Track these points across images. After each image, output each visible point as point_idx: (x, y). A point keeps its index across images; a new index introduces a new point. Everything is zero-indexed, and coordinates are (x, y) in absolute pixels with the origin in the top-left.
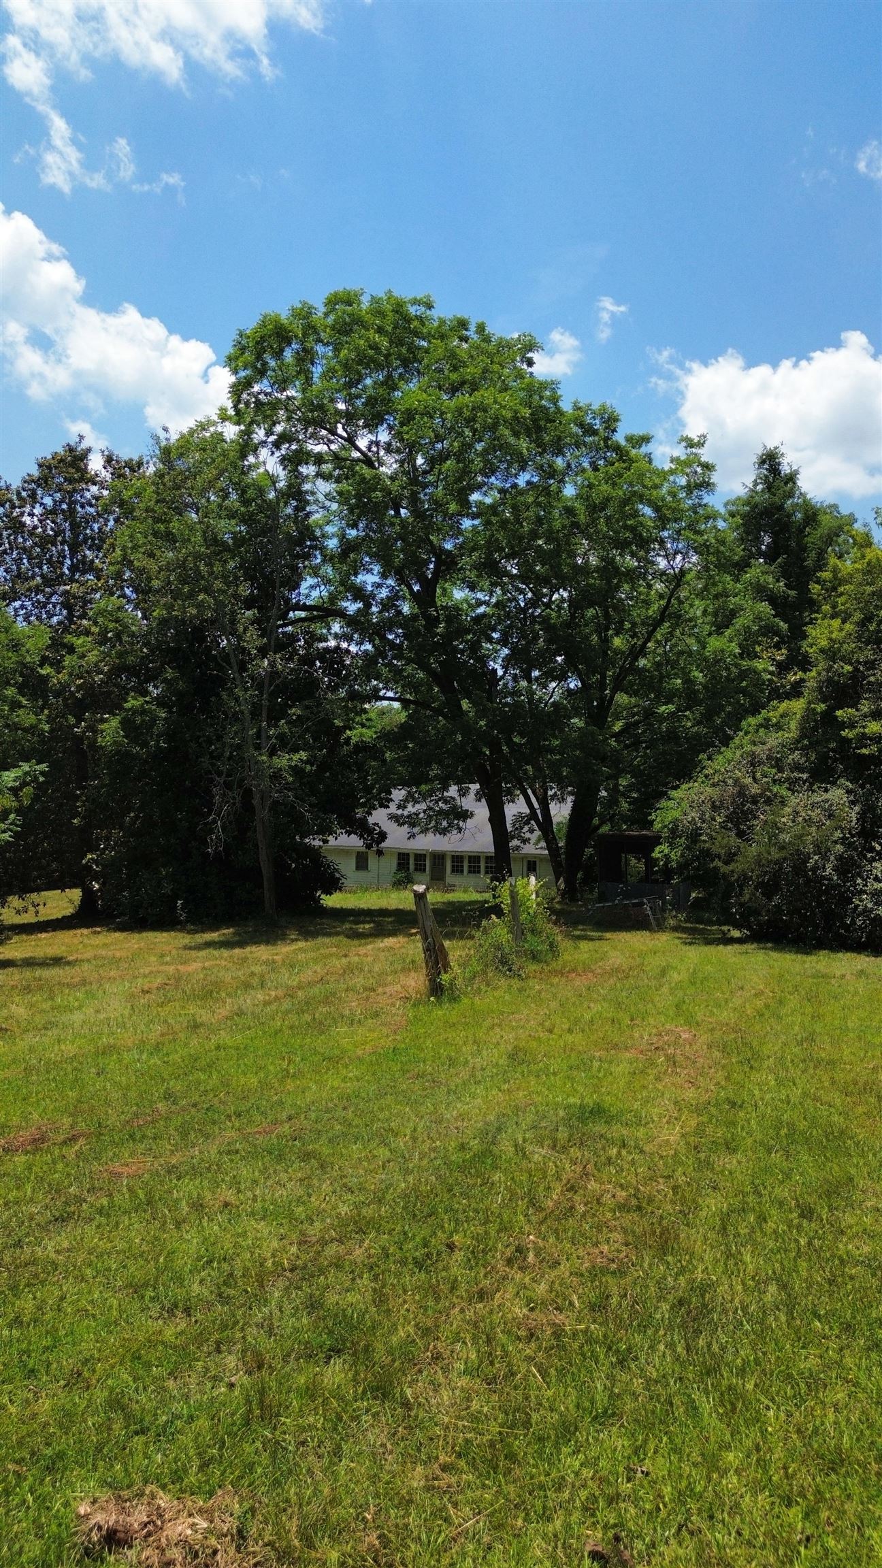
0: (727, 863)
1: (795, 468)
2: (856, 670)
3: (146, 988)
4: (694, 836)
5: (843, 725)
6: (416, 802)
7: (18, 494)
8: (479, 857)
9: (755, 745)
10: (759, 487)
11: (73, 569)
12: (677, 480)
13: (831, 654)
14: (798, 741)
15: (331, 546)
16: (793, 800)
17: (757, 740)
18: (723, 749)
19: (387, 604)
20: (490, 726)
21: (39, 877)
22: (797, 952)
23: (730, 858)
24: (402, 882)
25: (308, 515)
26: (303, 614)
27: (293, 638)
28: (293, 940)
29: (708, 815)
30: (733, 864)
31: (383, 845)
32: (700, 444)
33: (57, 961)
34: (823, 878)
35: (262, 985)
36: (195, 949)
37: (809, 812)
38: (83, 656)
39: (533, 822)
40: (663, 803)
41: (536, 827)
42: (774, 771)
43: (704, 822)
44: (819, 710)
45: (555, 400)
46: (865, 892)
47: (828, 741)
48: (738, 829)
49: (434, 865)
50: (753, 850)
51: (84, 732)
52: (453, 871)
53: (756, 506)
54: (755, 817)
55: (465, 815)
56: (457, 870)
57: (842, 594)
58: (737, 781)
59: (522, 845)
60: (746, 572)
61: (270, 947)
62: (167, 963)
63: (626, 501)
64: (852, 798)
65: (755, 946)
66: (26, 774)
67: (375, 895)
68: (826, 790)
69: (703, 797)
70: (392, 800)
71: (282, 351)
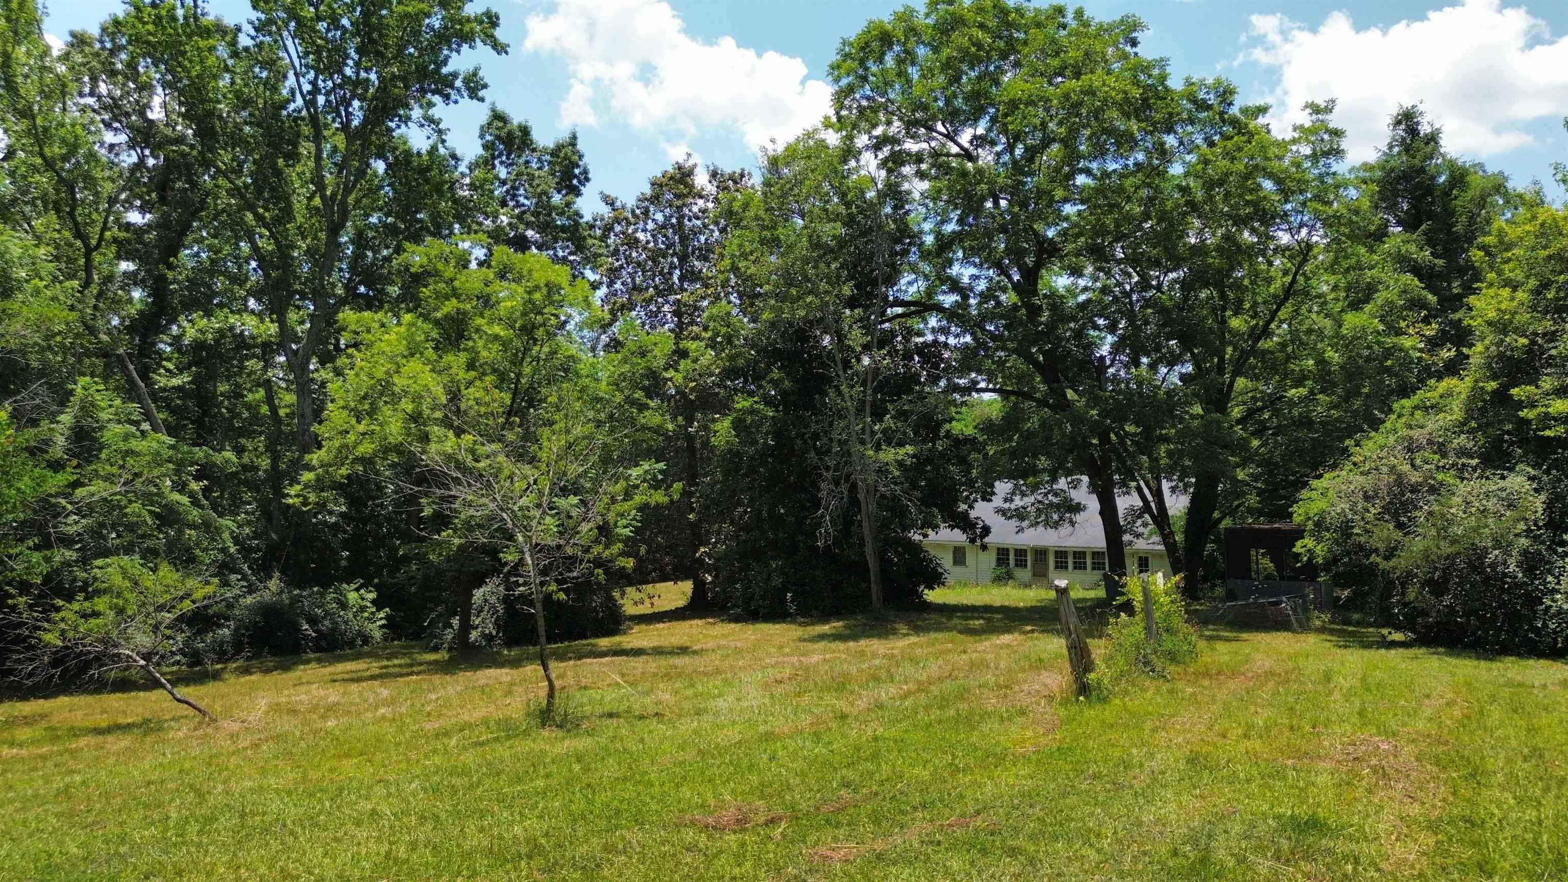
0: (1387, 558)
1: (1437, 126)
2: (1533, 343)
3: (779, 679)
4: (1345, 529)
5: (1520, 405)
6: (1023, 495)
7: (633, 212)
8: (1084, 553)
9: (1411, 428)
10: (1396, 150)
11: (682, 278)
12: (1301, 149)
13: (1501, 327)
14: (1464, 424)
15: (928, 243)
16: (1463, 488)
17: (1413, 423)
18: (1373, 434)
19: (985, 297)
20: (1103, 414)
21: (654, 570)
22: (1478, 658)
23: (1390, 553)
24: (1003, 577)
25: (907, 213)
26: (899, 310)
27: (893, 334)
28: (905, 635)
29: (1360, 506)
30: (1394, 560)
31: (986, 540)
32: (1328, 110)
33: (683, 650)
34: (1505, 575)
35: (892, 679)
36: (810, 641)
37: (1484, 502)
38: (696, 361)
39: (1147, 516)
40: (1305, 494)
41: (1150, 521)
42: (1437, 457)
43: (1356, 513)
44: (1489, 389)
45: (1163, 78)
46: (1558, 591)
47: (1501, 422)
48: (1398, 521)
49: (1035, 560)
50: (1418, 545)
51: (697, 432)
52: (1057, 567)
53: (1392, 170)
54: (1416, 508)
55: (1078, 508)
56: (1061, 565)
57: (1510, 260)
58: (1393, 468)
59: (1135, 540)
60: (1384, 243)
61: (883, 641)
62: (788, 655)
63: (1247, 176)
64: (1535, 485)
65: (1423, 650)
66: (646, 472)
67: (974, 591)
68: (1503, 478)
69: (1352, 487)
70: (994, 494)
71: (883, 54)
